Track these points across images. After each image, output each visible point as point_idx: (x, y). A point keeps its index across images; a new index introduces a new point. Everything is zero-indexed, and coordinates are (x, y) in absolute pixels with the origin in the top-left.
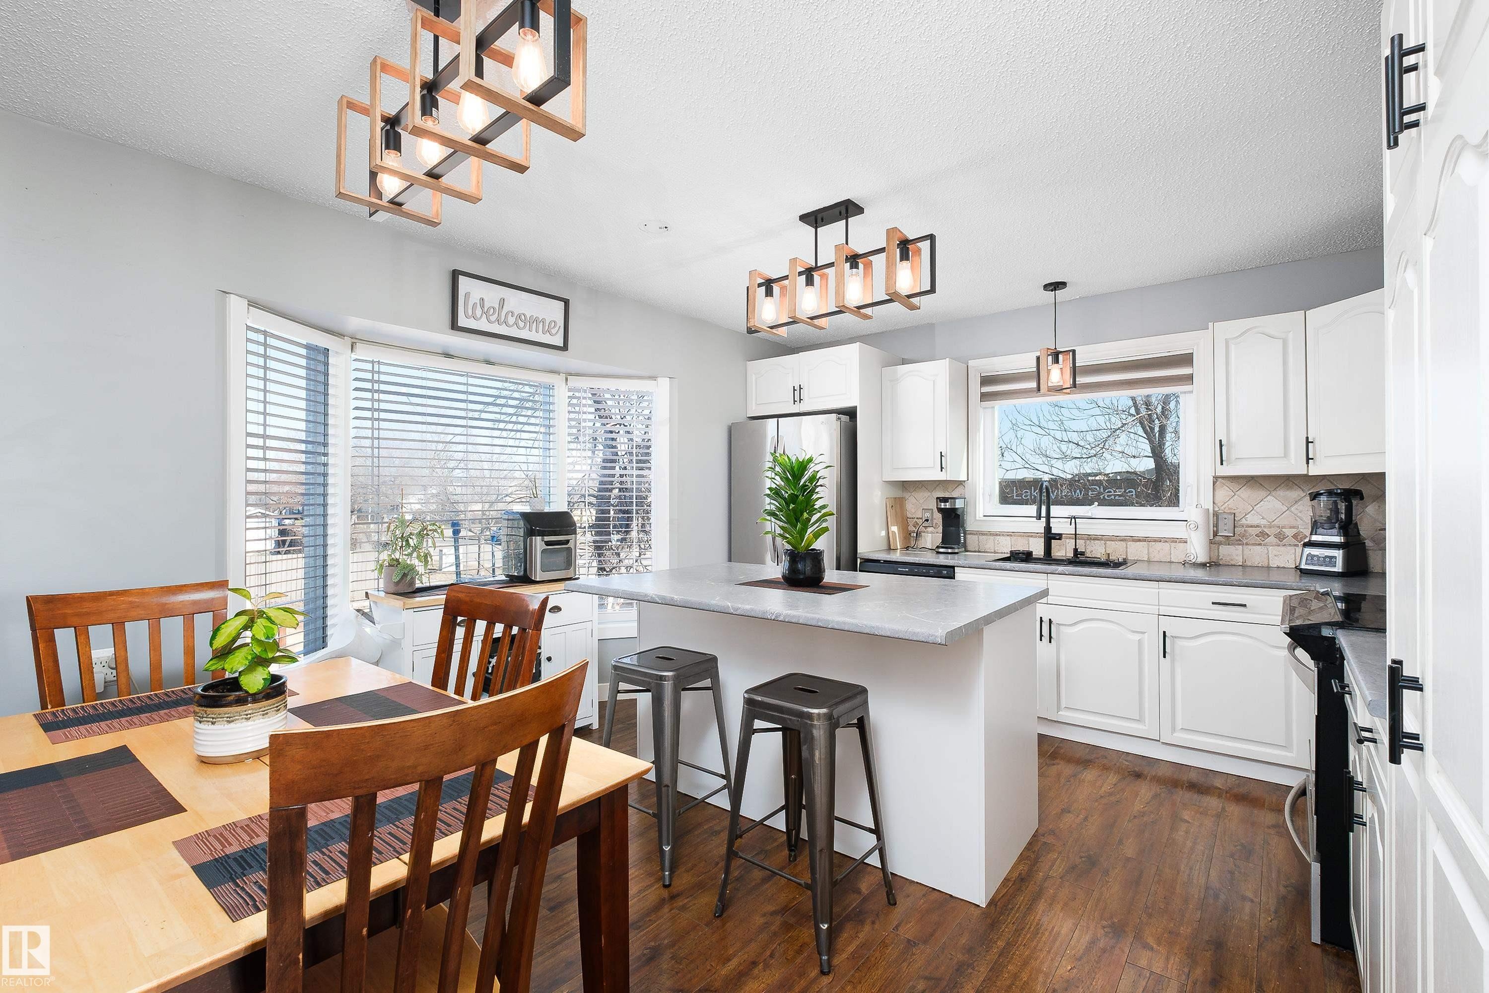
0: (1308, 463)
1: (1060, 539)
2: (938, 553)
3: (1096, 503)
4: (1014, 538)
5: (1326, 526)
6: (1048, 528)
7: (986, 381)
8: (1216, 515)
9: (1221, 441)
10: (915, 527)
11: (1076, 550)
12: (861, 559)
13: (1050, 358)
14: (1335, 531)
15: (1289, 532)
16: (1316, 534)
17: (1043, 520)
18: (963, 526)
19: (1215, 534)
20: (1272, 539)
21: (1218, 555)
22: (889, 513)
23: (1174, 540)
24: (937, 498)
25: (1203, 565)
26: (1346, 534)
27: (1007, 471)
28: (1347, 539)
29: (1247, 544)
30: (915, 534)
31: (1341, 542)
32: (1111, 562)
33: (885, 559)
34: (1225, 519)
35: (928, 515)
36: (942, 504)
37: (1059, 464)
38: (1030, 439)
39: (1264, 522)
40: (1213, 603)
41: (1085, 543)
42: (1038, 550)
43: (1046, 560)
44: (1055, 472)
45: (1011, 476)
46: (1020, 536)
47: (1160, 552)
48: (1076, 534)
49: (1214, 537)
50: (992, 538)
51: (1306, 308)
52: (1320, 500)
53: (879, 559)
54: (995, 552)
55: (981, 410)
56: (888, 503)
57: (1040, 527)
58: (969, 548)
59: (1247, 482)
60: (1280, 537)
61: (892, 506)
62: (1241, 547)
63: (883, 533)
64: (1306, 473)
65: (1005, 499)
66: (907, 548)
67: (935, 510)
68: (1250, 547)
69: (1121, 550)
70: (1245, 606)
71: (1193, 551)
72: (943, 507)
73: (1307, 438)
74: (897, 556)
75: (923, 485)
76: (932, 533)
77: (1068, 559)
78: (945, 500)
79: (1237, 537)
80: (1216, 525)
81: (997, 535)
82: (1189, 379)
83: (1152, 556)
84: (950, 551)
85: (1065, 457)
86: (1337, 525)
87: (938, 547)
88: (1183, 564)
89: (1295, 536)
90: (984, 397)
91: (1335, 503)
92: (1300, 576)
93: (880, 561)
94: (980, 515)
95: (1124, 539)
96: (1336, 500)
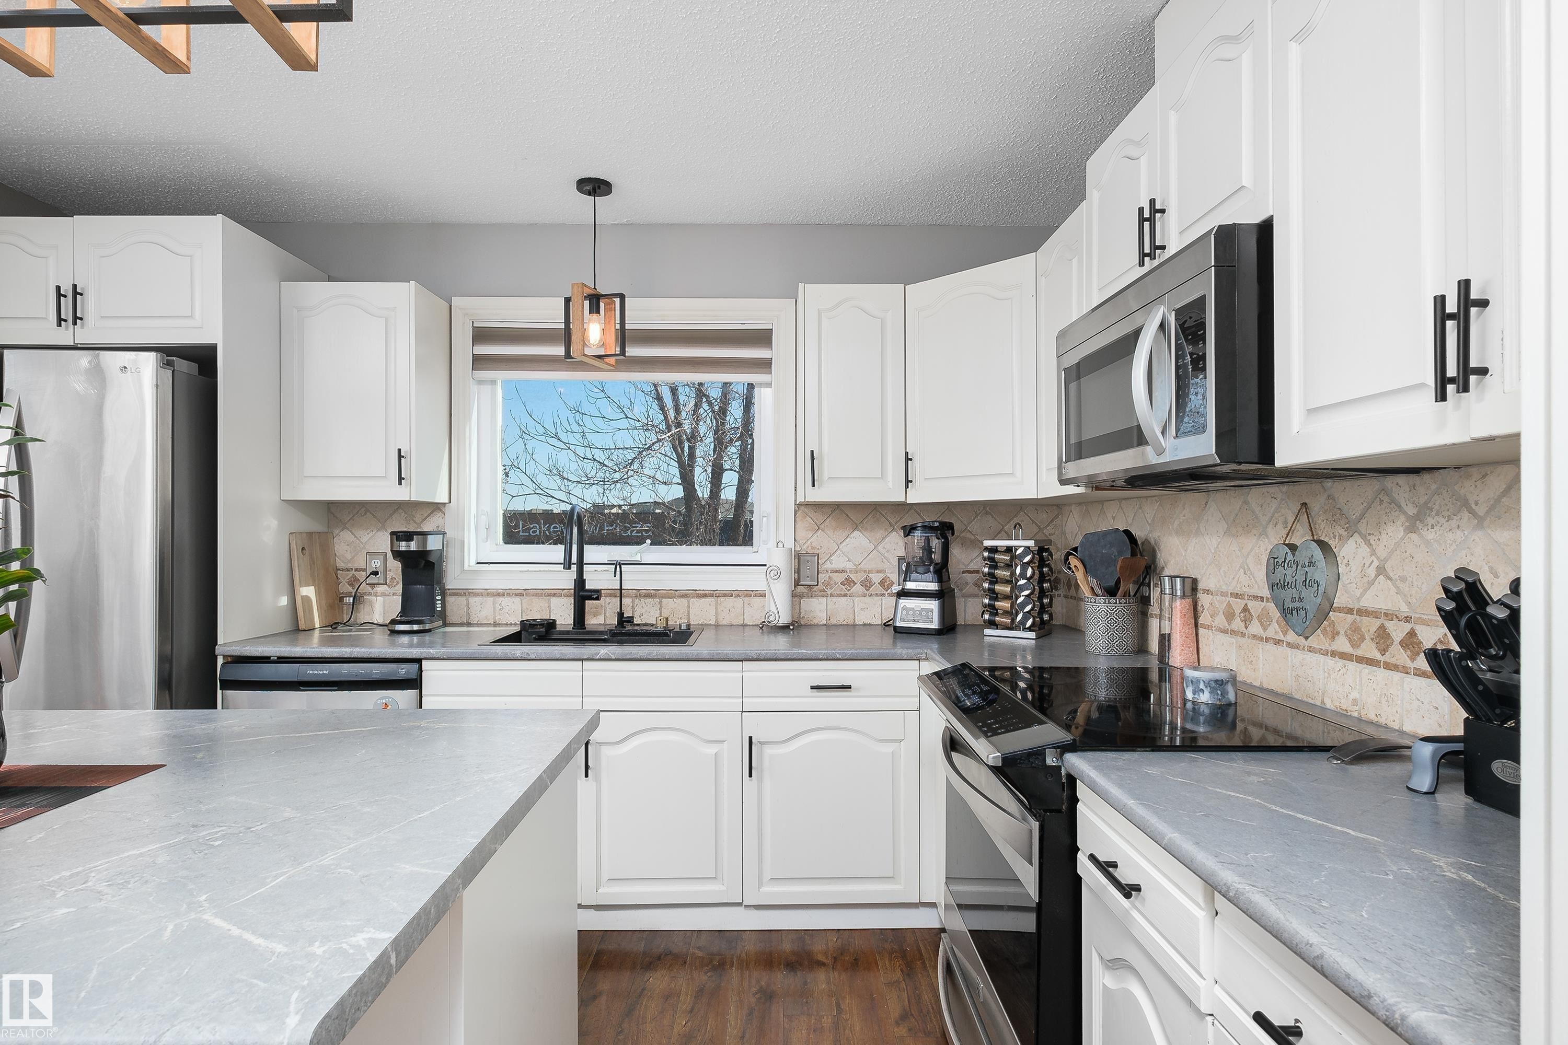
0: (907, 487)
1: (598, 599)
2: (394, 632)
3: (648, 541)
4: (526, 599)
5: (921, 569)
6: (580, 582)
7: (481, 335)
8: (798, 556)
9: (812, 452)
10: (352, 585)
11: (621, 615)
12: (224, 657)
13: (587, 303)
14: (930, 576)
15: (876, 578)
16: (910, 581)
17: (574, 567)
18: (440, 582)
19: (797, 583)
20: (858, 588)
21: (800, 613)
22: (295, 563)
23: (748, 594)
24: (392, 533)
25: (785, 628)
26: (940, 580)
27: (513, 497)
28: (941, 586)
29: (832, 595)
30: (351, 599)
31: (936, 590)
32: (669, 630)
33: (278, 655)
34: (808, 561)
35: (376, 564)
36: (403, 543)
37: (577, 490)
38: (543, 452)
39: (849, 566)
40: (812, 688)
41: (633, 602)
42: (564, 616)
43: (577, 633)
44: (574, 501)
45: (519, 505)
46: (537, 595)
47: (731, 611)
48: (621, 589)
49: (795, 587)
50: (490, 600)
51: (907, 282)
52: (914, 536)
53: (268, 655)
54: (496, 624)
55: (474, 388)
56: (294, 546)
57: (567, 579)
58: (451, 618)
59: (832, 512)
60: (867, 584)
61: (303, 549)
62: (825, 599)
63: (284, 601)
64: (904, 500)
65: (511, 537)
66: (334, 626)
67: (390, 555)
68: (834, 599)
69: (682, 611)
70: (849, 687)
71: (773, 609)
72: (403, 549)
73: (907, 454)
74: (313, 646)
75: (367, 511)
76: (383, 595)
77: (611, 630)
78: (408, 536)
79: (821, 586)
80: (798, 571)
81: (499, 595)
82: (765, 365)
83: (720, 617)
84: (416, 627)
85: (587, 481)
86: (931, 568)
87: (394, 622)
88: (761, 628)
89: (882, 583)
90: (479, 362)
91: (928, 540)
92: (895, 638)
93: (269, 658)
94: (470, 561)
95: (684, 595)
96: (929, 536)
